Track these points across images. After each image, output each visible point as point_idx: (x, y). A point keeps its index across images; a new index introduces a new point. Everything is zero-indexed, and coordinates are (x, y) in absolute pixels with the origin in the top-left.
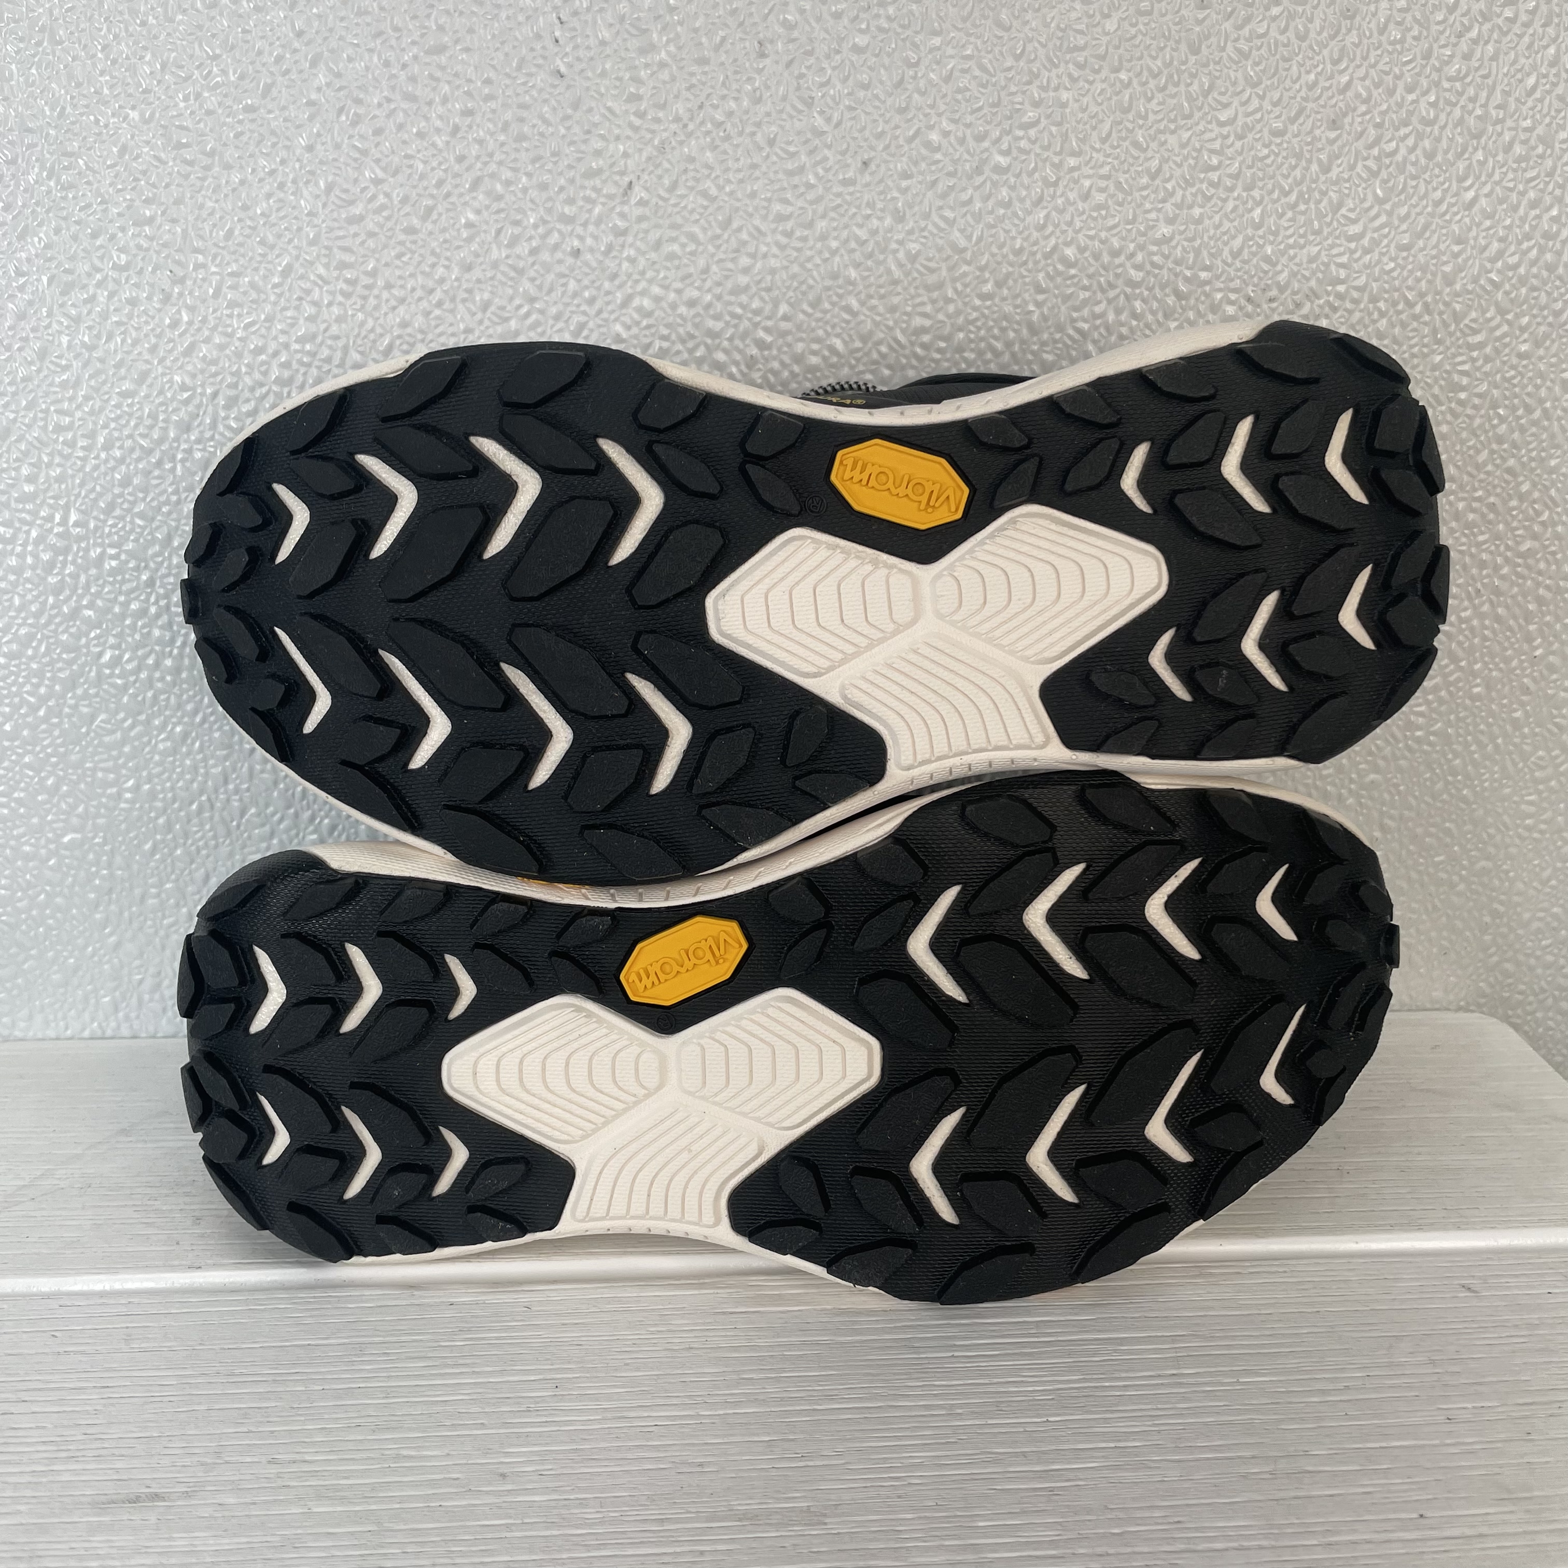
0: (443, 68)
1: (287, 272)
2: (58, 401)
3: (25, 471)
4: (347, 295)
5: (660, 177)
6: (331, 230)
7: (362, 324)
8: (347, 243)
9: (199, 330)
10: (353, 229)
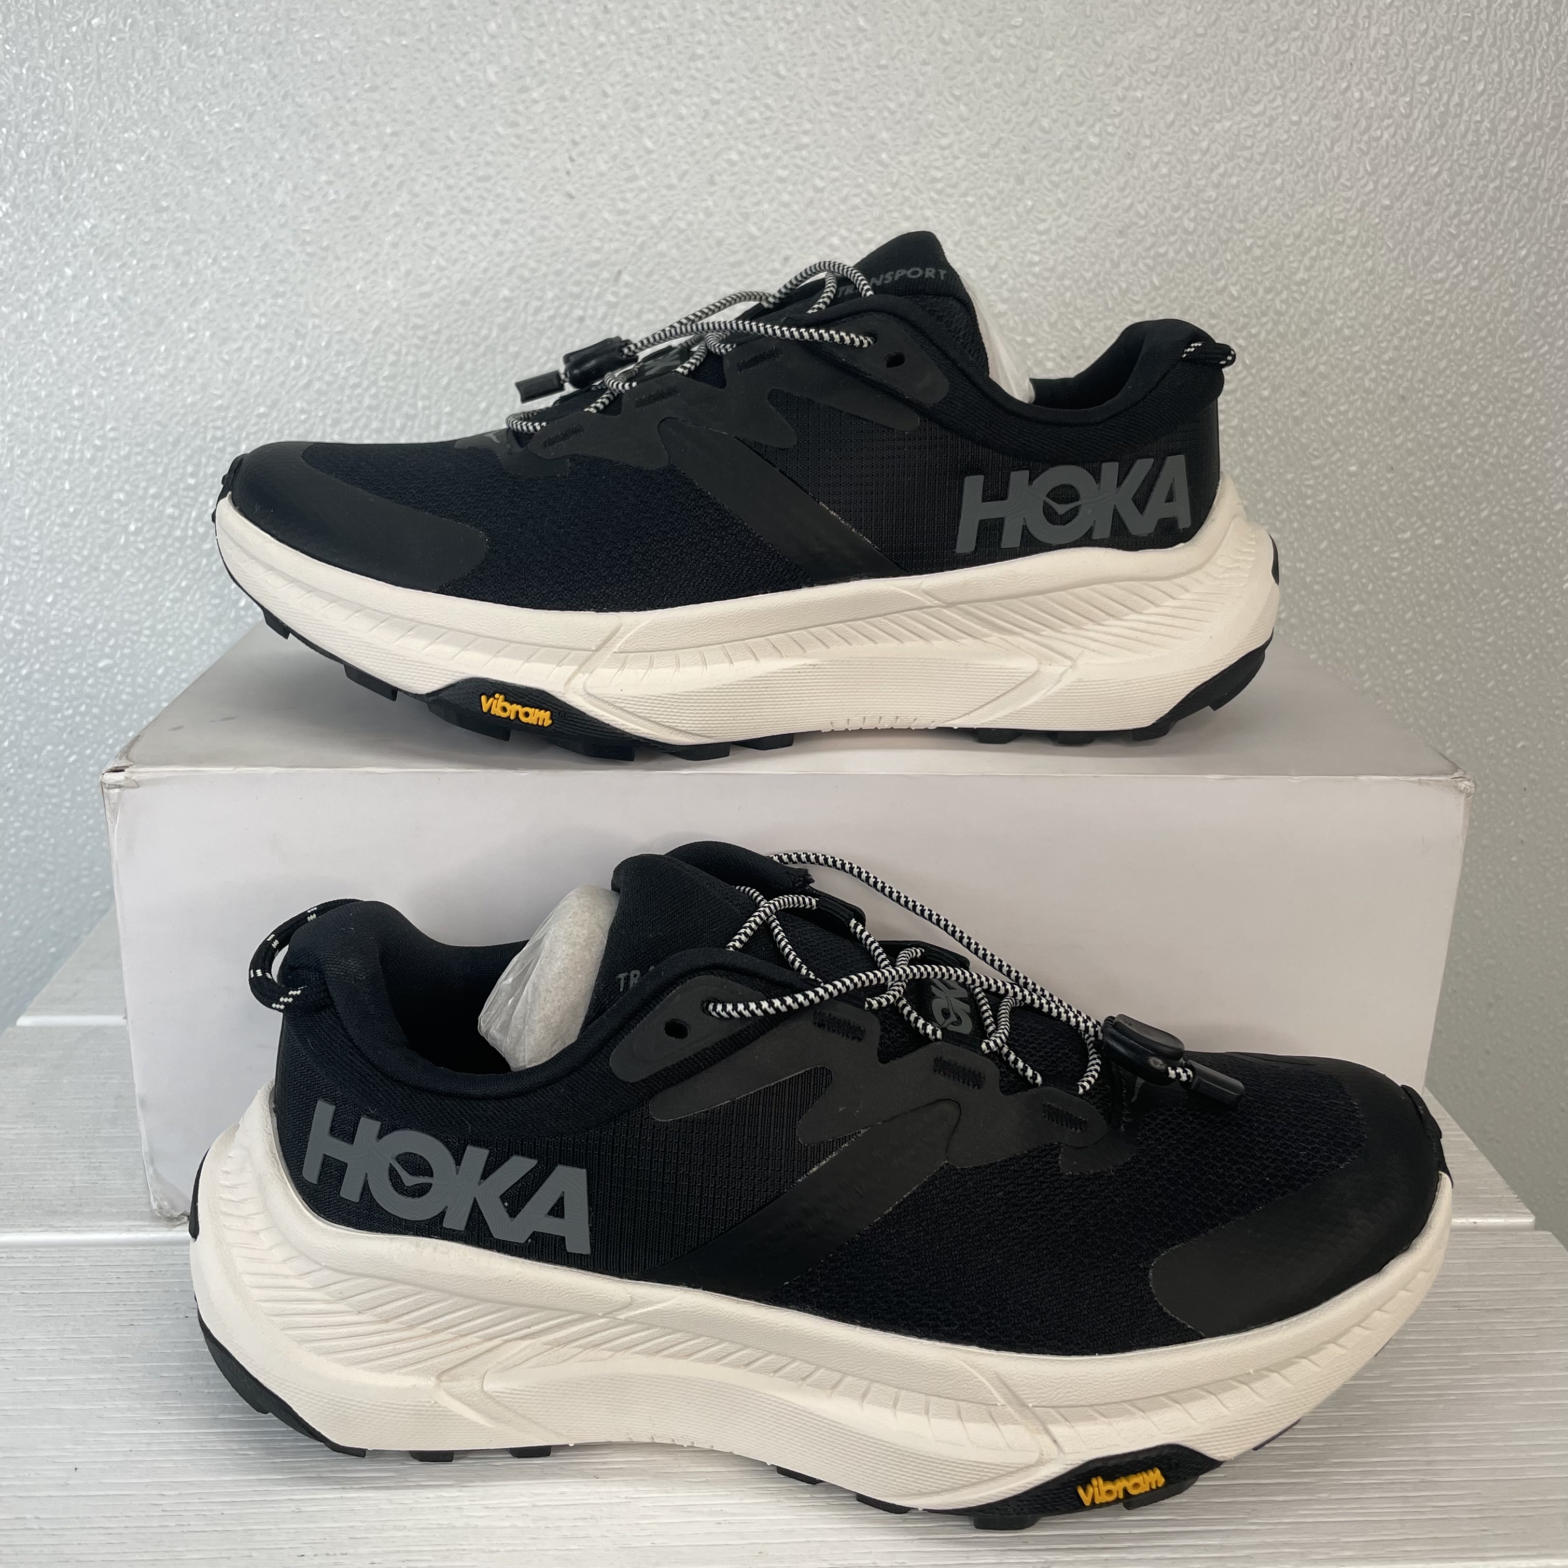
0: (489, 191)
1: (377, 331)
2: (213, 421)
3: (190, 469)
4: (418, 347)
5: (641, 268)
6: (408, 302)
7: (430, 367)
8: (420, 311)
9: (315, 371)
10: (425, 301)
